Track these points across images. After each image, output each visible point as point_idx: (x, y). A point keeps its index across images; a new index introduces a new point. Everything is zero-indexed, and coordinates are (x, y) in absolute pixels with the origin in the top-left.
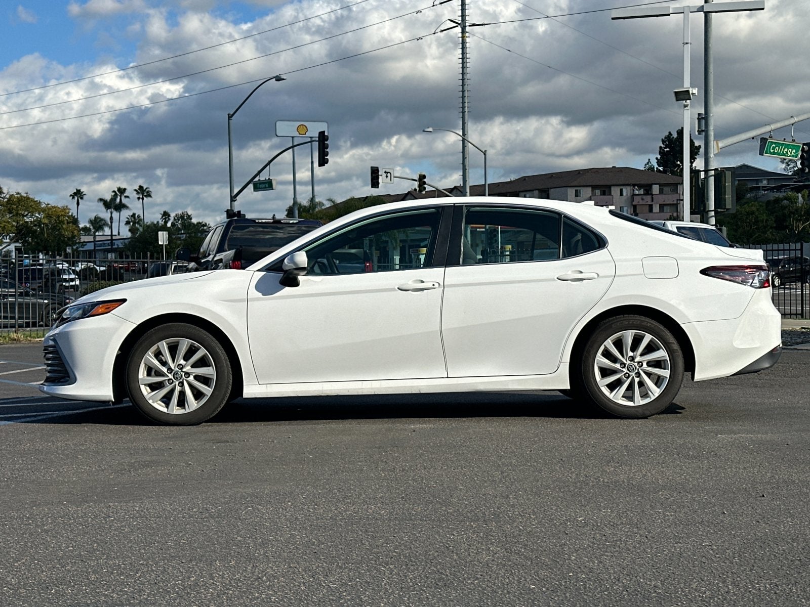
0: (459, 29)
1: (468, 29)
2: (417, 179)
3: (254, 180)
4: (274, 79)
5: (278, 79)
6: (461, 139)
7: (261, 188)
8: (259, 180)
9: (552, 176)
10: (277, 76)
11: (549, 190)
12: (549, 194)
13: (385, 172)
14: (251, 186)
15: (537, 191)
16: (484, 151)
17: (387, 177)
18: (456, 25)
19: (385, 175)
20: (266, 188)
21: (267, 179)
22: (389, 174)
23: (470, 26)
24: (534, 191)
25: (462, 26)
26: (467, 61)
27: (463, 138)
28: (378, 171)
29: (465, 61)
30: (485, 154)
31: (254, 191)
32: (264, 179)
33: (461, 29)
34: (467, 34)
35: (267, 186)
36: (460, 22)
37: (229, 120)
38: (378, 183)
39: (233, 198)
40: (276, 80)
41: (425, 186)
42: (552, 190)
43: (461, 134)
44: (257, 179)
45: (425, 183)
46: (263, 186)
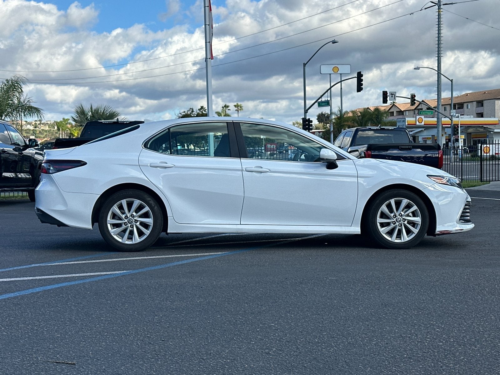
0: (437, 7)
1: (442, 7)
2: (410, 97)
3: (318, 101)
4: (331, 42)
5: (334, 42)
6: (437, 72)
7: (323, 105)
8: (321, 101)
9: (485, 93)
10: (333, 41)
11: (483, 102)
12: (483, 104)
13: (391, 94)
14: (317, 104)
15: (475, 102)
16: (451, 80)
17: (392, 97)
18: (434, 4)
19: (391, 95)
20: (325, 105)
21: (326, 100)
22: (393, 95)
23: (443, 5)
24: (474, 102)
25: (438, 5)
26: (441, 26)
27: (438, 72)
28: (387, 94)
29: (440, 26)
30: (451, 81)
31: (318, 107)
32: (324, 100)
33: (438, 7)
34: (441, 9)
35: (326, 104)
36: (437, 3)
37: (304, 66)
38: (387, 101)
39: (306, 111)
40: (333, 43)
41: (415, 101)
42: (485, 101)
43: (437, 70)
44: (320, 100)
45: (415, 100)
46: (324, 104)
